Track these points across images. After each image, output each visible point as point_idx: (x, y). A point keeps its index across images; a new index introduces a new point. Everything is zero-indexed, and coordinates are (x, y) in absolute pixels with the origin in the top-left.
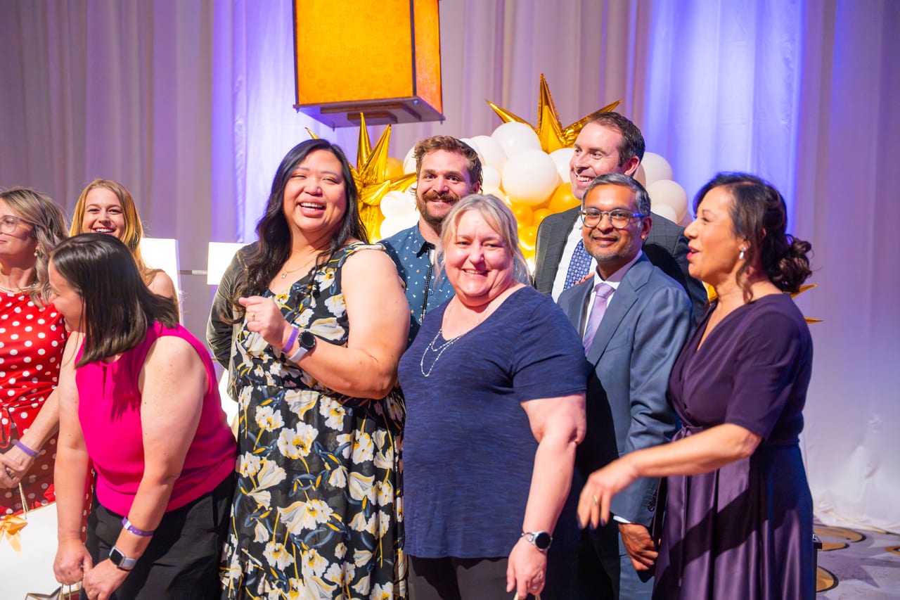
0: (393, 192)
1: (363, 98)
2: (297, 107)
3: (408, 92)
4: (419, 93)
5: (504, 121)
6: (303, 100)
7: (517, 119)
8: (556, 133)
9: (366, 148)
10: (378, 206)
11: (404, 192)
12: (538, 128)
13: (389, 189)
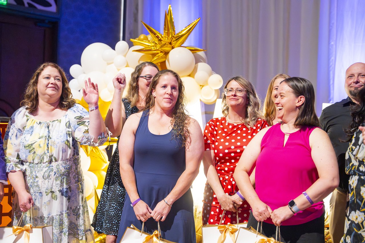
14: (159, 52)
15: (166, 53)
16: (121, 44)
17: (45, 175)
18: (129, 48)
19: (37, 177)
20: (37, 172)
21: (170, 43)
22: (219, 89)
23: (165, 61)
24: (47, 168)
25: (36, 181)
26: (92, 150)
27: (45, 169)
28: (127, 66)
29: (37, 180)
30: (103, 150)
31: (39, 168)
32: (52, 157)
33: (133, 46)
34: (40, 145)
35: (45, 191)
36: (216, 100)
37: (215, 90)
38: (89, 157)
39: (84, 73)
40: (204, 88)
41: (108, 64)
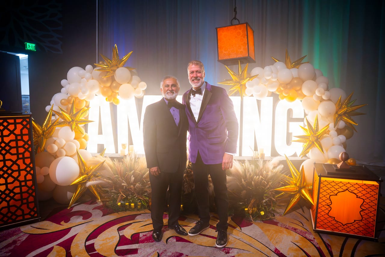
0: (249, 81)
1: (235, 57)
2: (219, 61)
3: (247, 55)
4: (250, 56)
5: (276, 62)
6: (220, 59)
7: (279, 61)
8: (291, 64)
9: (240, 70)
10: (245, 85)
11: (252, 81)
12: (286, 63)
13: (249, 80)
14: (110, 70)
15: (114, 71)
16: (89, 67)
18: (93, 69)
21: (117, 65)
22: (145, 90)
23: (114, 76)
26: (75, 127)
28: (93, 79)
30: (82, 127)
33: (96, 67)
36: (143, 96)
37: (143, 90)
38: (73, 131)
39: (69, 84)
40: (136, 89)
41: (82, 78)
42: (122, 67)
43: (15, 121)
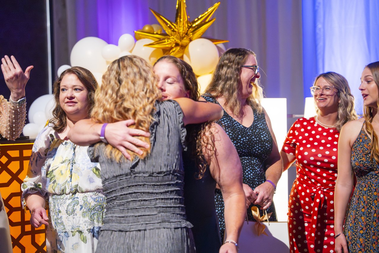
16: (126, 38)
17: (68, 210)
19: (60, 212)
20: (59, 205)
24: (71, 200)
25: (59, 217)
27: (68, 202)
29: (60, 215)
31: (61, 200)
32: (77, 187)
34: (61, 171)
35: (71, 230)
42: (201, 37)
43: (21, 153)
